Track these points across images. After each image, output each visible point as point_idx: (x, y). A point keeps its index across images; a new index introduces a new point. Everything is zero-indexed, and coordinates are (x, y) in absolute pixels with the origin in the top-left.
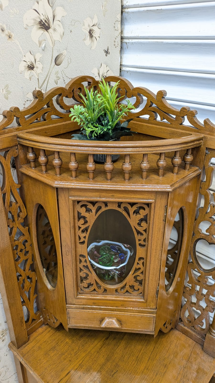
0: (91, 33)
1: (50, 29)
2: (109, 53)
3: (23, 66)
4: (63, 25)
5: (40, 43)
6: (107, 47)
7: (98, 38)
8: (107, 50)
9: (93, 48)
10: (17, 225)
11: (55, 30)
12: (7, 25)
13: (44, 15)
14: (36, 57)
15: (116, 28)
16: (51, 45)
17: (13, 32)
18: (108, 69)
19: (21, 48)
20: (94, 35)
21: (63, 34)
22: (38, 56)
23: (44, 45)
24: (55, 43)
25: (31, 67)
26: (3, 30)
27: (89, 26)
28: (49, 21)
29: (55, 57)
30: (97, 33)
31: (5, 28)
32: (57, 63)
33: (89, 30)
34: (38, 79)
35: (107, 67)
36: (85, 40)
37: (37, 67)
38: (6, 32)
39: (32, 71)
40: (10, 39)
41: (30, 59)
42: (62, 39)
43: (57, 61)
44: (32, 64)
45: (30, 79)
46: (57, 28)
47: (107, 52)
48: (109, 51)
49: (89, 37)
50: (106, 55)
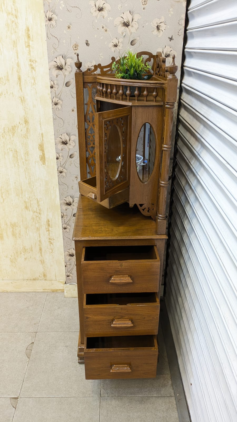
0: (158, 28)
1: (129, 26)
2: (173, 39)
3: (111, 45)
4: (138, 24)
5: (122, 34)
6: (171, 35)
7: (164, 30)
8: (171, 38)
9: (159, 36)
10: (91, 125)
11: (132, 26)
12: (105, 25)
13: (126, 19)
14: (119, 41)
15: (180, 24)
16: (129, 34)
17: (108, 28)
18: (171, 49)
19: (111, 36)
20: (160, 28)
21: (138, 28)
22: (121, 40)
23: (124, 34)
24: (132, 34)
25: (116, 46)
26: (103, 28)
27: (157, 23)
28: (129, 22)
29: (131, 41)
30: (163, 27)
31: (104, 27)
32: (132, 44)
33: (157, 26)
34: (119, 52)
35: (170, 48)
36: (153, 31)
37: (119, 46)
38: (105, 28)
39: (116, 48)
40: (106, 32)
41: (115, 41)
42: (136, 30)
43: (132, 43)
44: (117, 44)
45: (115, 51)
46: (134, 25)
47: (171, 39)
48: (173, 38)
49: (156, 30)
50: (170, 41)
